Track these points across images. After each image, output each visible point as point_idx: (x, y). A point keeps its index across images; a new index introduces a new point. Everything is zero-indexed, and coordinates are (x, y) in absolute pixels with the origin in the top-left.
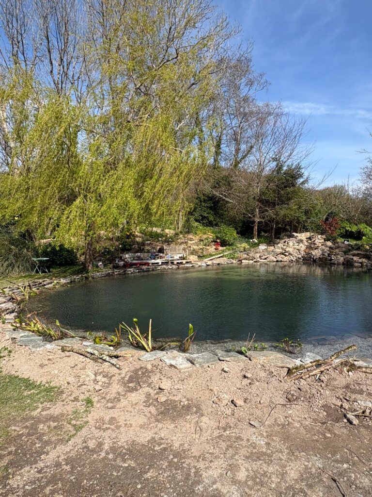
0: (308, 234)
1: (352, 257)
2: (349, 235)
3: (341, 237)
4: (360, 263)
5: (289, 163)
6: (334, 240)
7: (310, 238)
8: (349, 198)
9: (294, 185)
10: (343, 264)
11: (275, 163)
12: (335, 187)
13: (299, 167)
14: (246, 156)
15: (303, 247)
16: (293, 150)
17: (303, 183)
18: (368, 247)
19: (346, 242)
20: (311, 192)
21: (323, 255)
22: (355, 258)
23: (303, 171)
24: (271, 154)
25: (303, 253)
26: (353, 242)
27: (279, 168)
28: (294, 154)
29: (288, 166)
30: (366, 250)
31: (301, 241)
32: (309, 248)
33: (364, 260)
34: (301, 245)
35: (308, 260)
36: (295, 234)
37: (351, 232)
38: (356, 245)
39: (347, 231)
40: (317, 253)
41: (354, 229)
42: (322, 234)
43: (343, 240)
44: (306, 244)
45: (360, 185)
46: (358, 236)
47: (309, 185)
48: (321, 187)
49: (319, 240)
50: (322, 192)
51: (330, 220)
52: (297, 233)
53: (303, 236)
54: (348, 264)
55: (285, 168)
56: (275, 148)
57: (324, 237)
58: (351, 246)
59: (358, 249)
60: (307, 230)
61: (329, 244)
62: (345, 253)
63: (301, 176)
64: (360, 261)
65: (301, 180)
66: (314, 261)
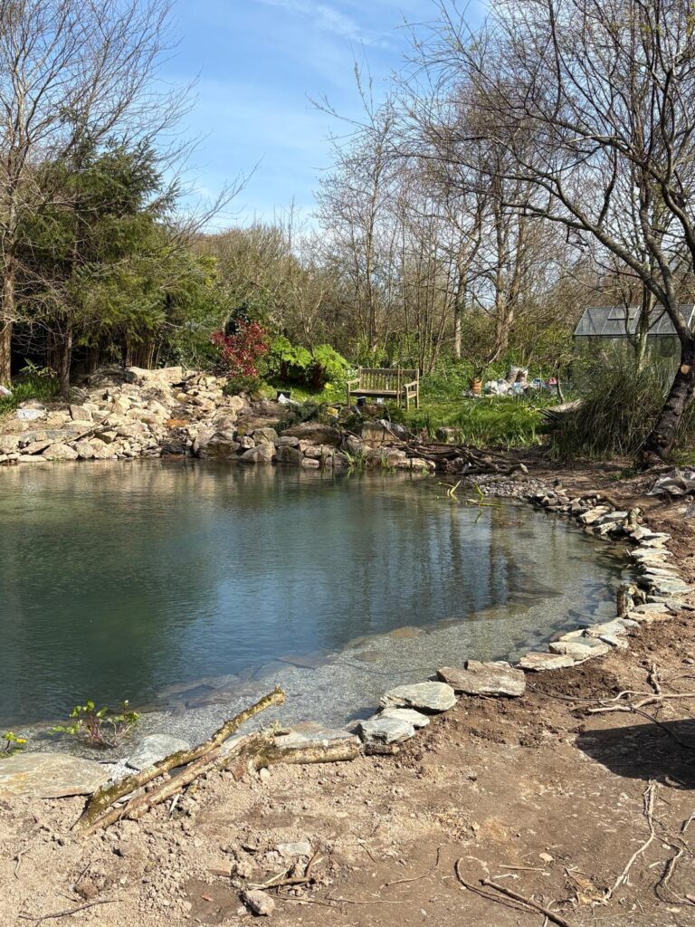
0: (177, 373)
1: (294, 440)
2: (290, 378)
3: (270, 383)
4: (318, 458)
5: (117, 132)
6: (252, 391)
7: (182, 386)
8: (292, 270)
9: (130, 210)
10: (274, 461)
11: (69, 128)
12: (256, 230)
13: (145, 154)
15: (161, 413)
16: (130, 95)
17: (159, 207)
18: (335, 413)
19: (283, 400)
20: (185, 239)
21: (219, 435)
22: (305, 445)
23: (158, 167)
24: (56, 95)
25: (161, 432)
26: (299, 399)
27: (83, 147)
29: (111, 142)
30: (333, 422)
31: (159, 394)
32: (180, 414)
33: (326, 449)
34: (156, 405)
35: (178, 453)
36: (138, 372)
37: (296, 368)
38: (307, 405)
39: (285, 365)
40: (202, 433)
41: (303, 359)
42: (218, 373)
43: (274, 392)
44: (172, 402)
46: (313, 379)
47: (180, 215)
48: (214, 228)
49: (209, 389)
50: (220, 242)
51: (241, 330)
52: (143, 366)
53: (162, 378)
54: (287, 461)
55: (101, 150)
56: (69, 79)
57: (223, 381)
58: (296, 409)
59: (313, 417)
60: (173, 360)
61: (239, 403)
62: (279, 429)
63: (153, 182)
64: (317, 451)
65: (151, 198)
66: (195, 455)
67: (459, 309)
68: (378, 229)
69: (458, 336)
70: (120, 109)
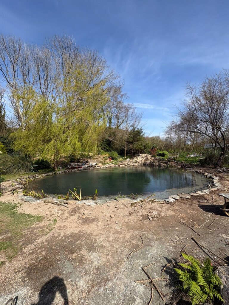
0: (145, 155)
1: (160, 163)
2: (160, 155)
3: (157, 156)
4: (164, 165)
5: (138, 127)
6: (155, 157)
7: (146, 156)
8: (161, 142)
9: (139, 136)
10: (158, 166)
11: (132, 128)
12: (156, 137)
13: (141, 129)
14: (121, 124)
15: (143, 160)
16: (139, 123)
17: (143, 135)
18: (166, 159)
19: (159, 158)
20: (147, 138)
21: (150, 162)
22: (162, 164)
23: (143, 131)
24: (131, 124)
25: (143, 162)
27: (134, 129)
28: (139, 124)
29: (137, 129)
30: (166, 160)
31: (143, 157)
32: (146, 160)
33: (165, 164)
34: (143, 159)
35: (145, 165)
36: (141, 155)
37: (161, 154)
38: (162, 158)
39: (159, 153)
40: (148, 162)
41: (162, 152)
42: (150, 155)
43: (158, 157)
44: (145, 158)
45: (164, 136)
46: (163, 155)
47: (146, 136)
48: (150, 136)
49: (149, 157)
50: (151, 138)
51: (153, 149)
52: (141, 154)
53: (143, 155)
54: (159, 166)
55: (136, 130)
56: (132, 122)
57: (151, 156)
58: (161, 159)
59: (163, 160)
60: (145, 153)
61: (153, 158)
62: (158, 161)
63: (142, 132)
64: (163, 164)
65: (142, 134)
66: (147, 165)
67: (185, 145)
68: (172, 135)
69: (185, 148)
70: (138, 124)
